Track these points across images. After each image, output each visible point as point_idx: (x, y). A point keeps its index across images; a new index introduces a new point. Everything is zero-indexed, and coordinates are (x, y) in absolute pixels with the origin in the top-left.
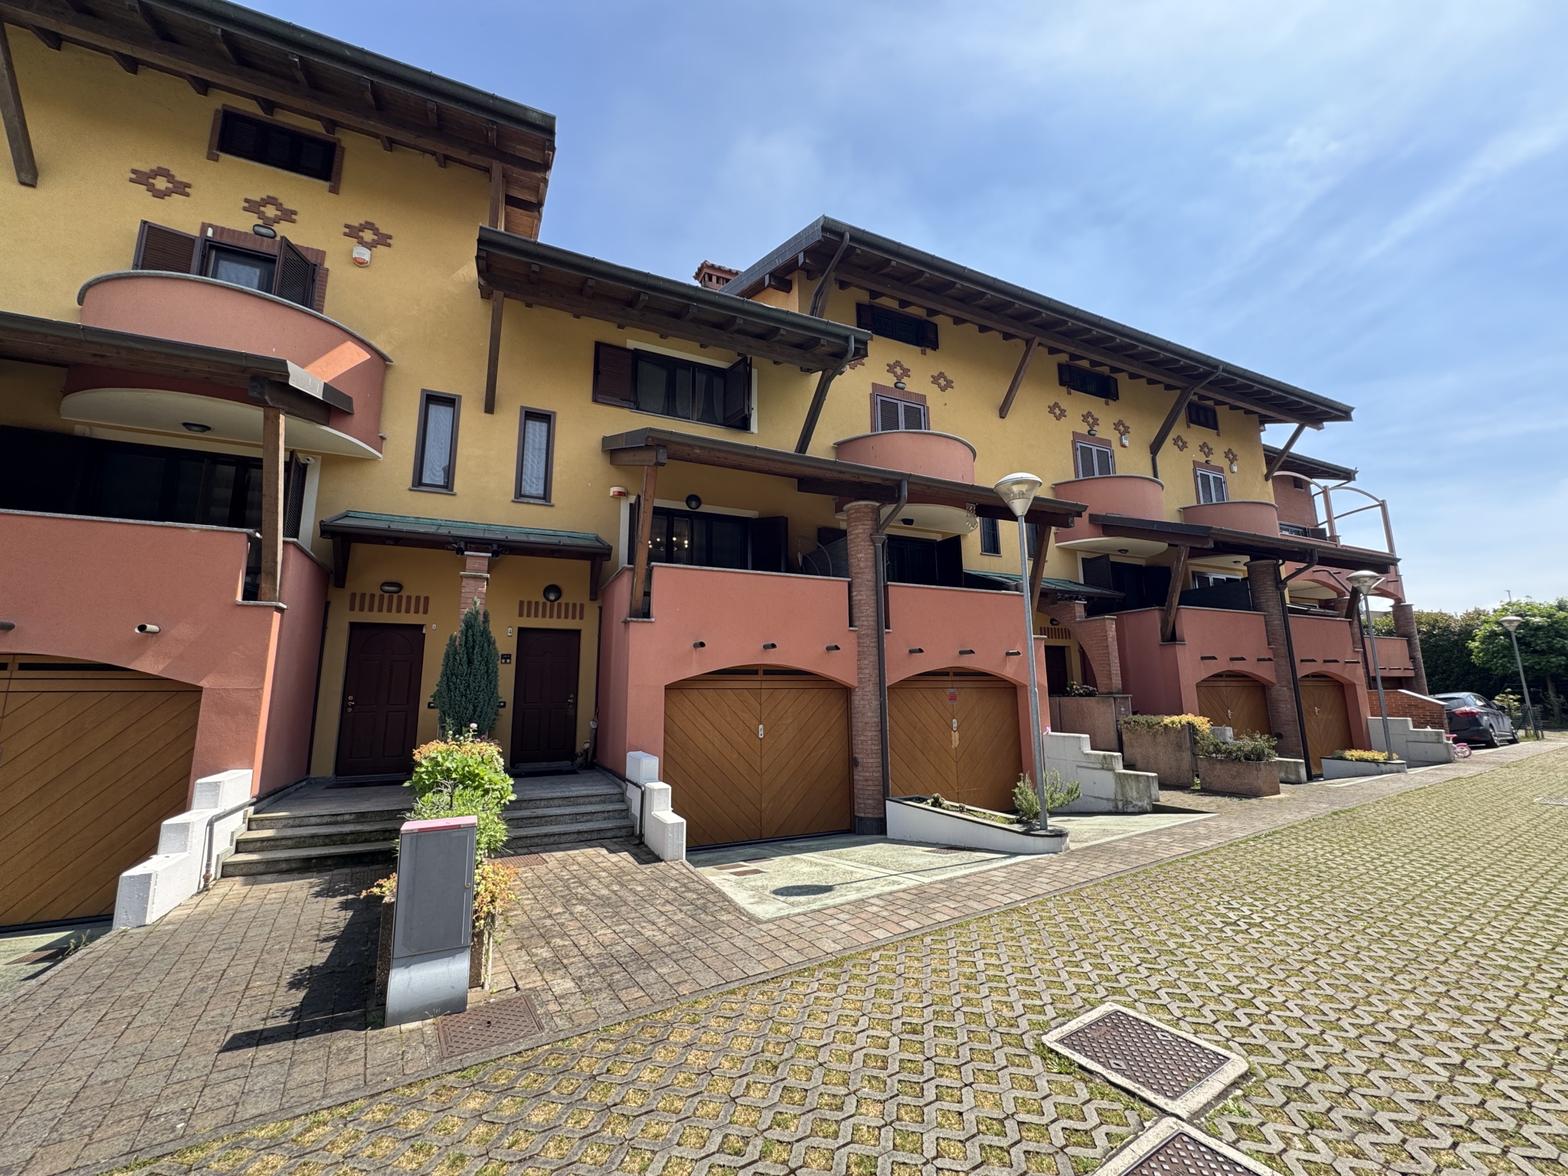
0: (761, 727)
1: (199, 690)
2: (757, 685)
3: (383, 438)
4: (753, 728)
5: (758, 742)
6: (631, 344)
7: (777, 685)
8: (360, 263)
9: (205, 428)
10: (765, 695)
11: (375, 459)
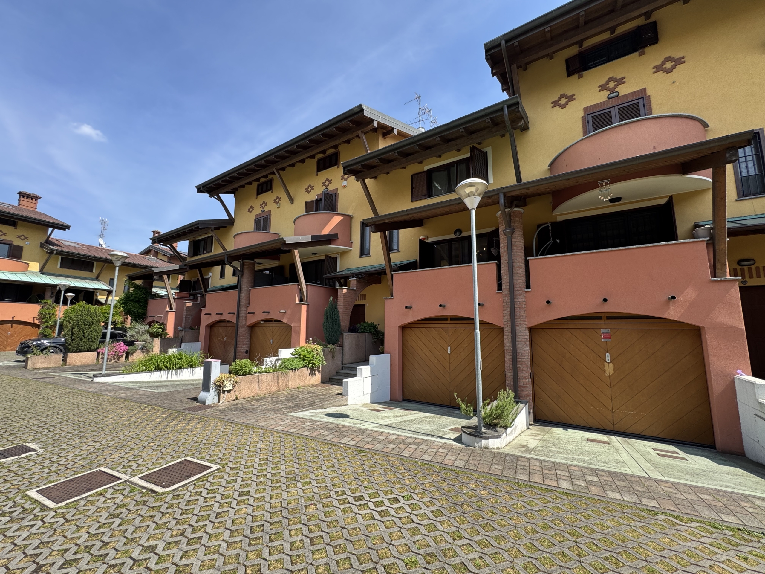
0: (449, 348)
1: (291, 327)
2: (447, 326)
3: (352, 243)
4: (445, 348)
5: (448, 355)
6: (426, 168)
7: (458, 326)
8: (344, 187)
9: (316, 254)
10: (451, 331)
11: (351, 250)
